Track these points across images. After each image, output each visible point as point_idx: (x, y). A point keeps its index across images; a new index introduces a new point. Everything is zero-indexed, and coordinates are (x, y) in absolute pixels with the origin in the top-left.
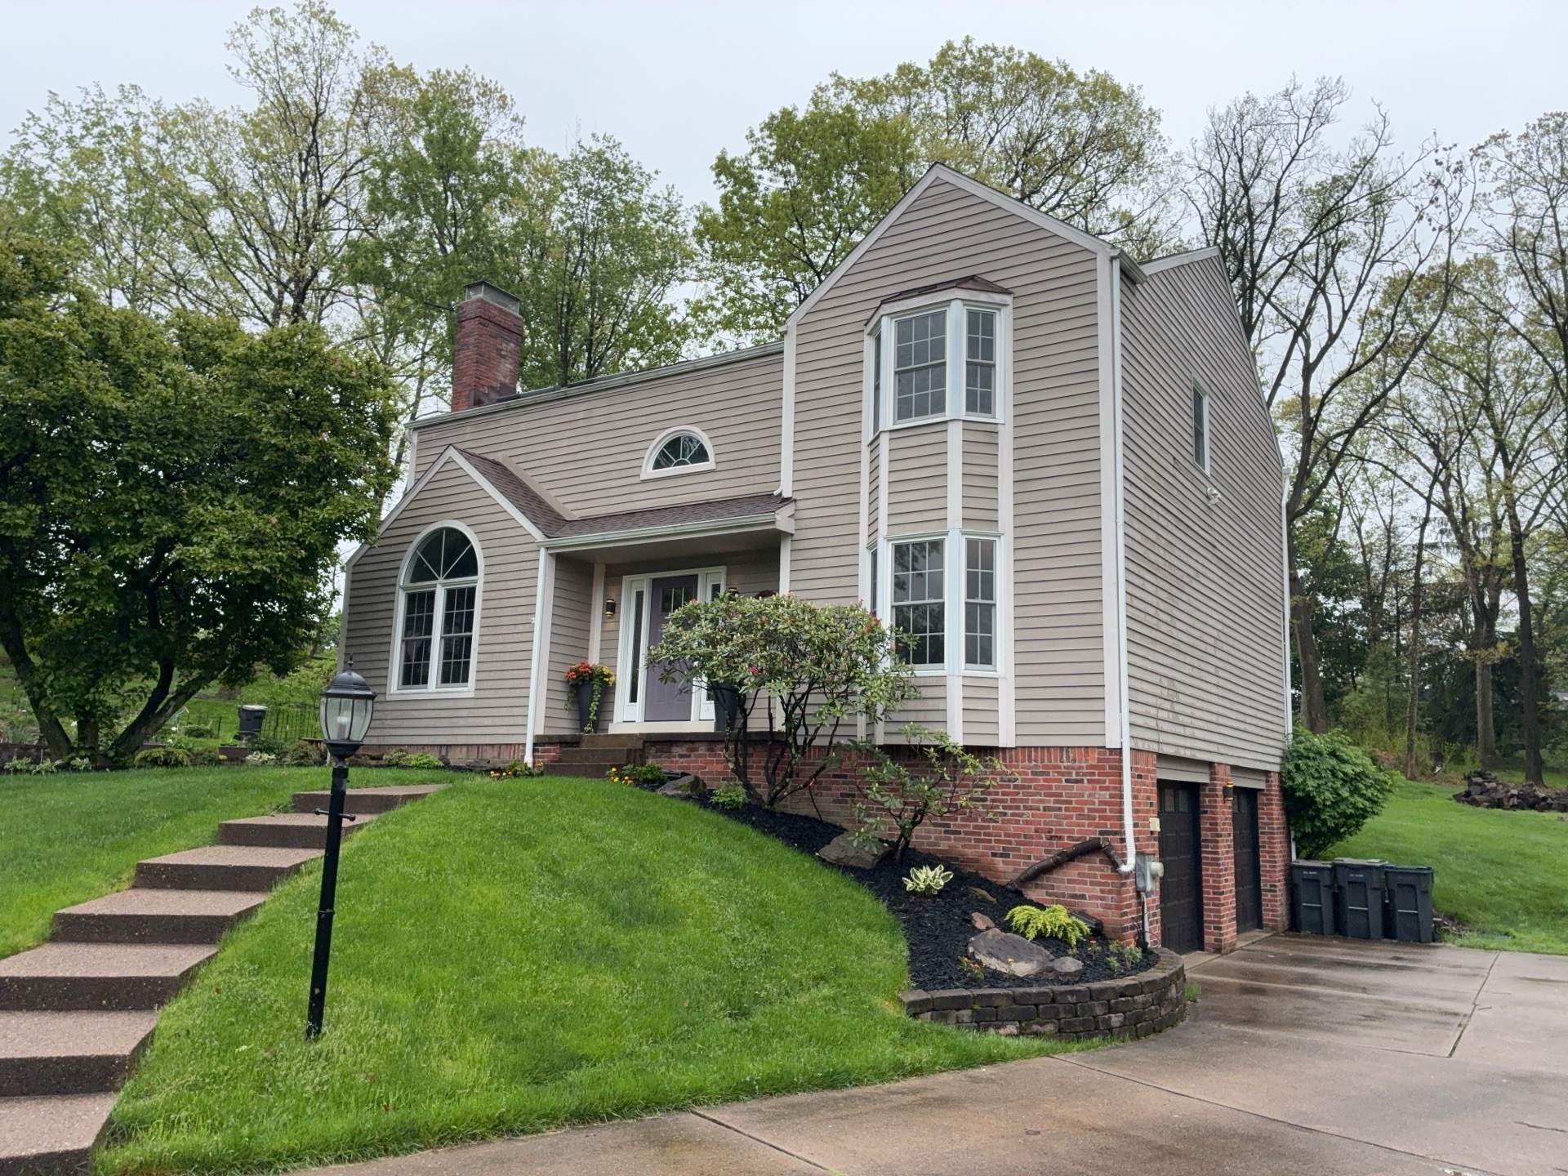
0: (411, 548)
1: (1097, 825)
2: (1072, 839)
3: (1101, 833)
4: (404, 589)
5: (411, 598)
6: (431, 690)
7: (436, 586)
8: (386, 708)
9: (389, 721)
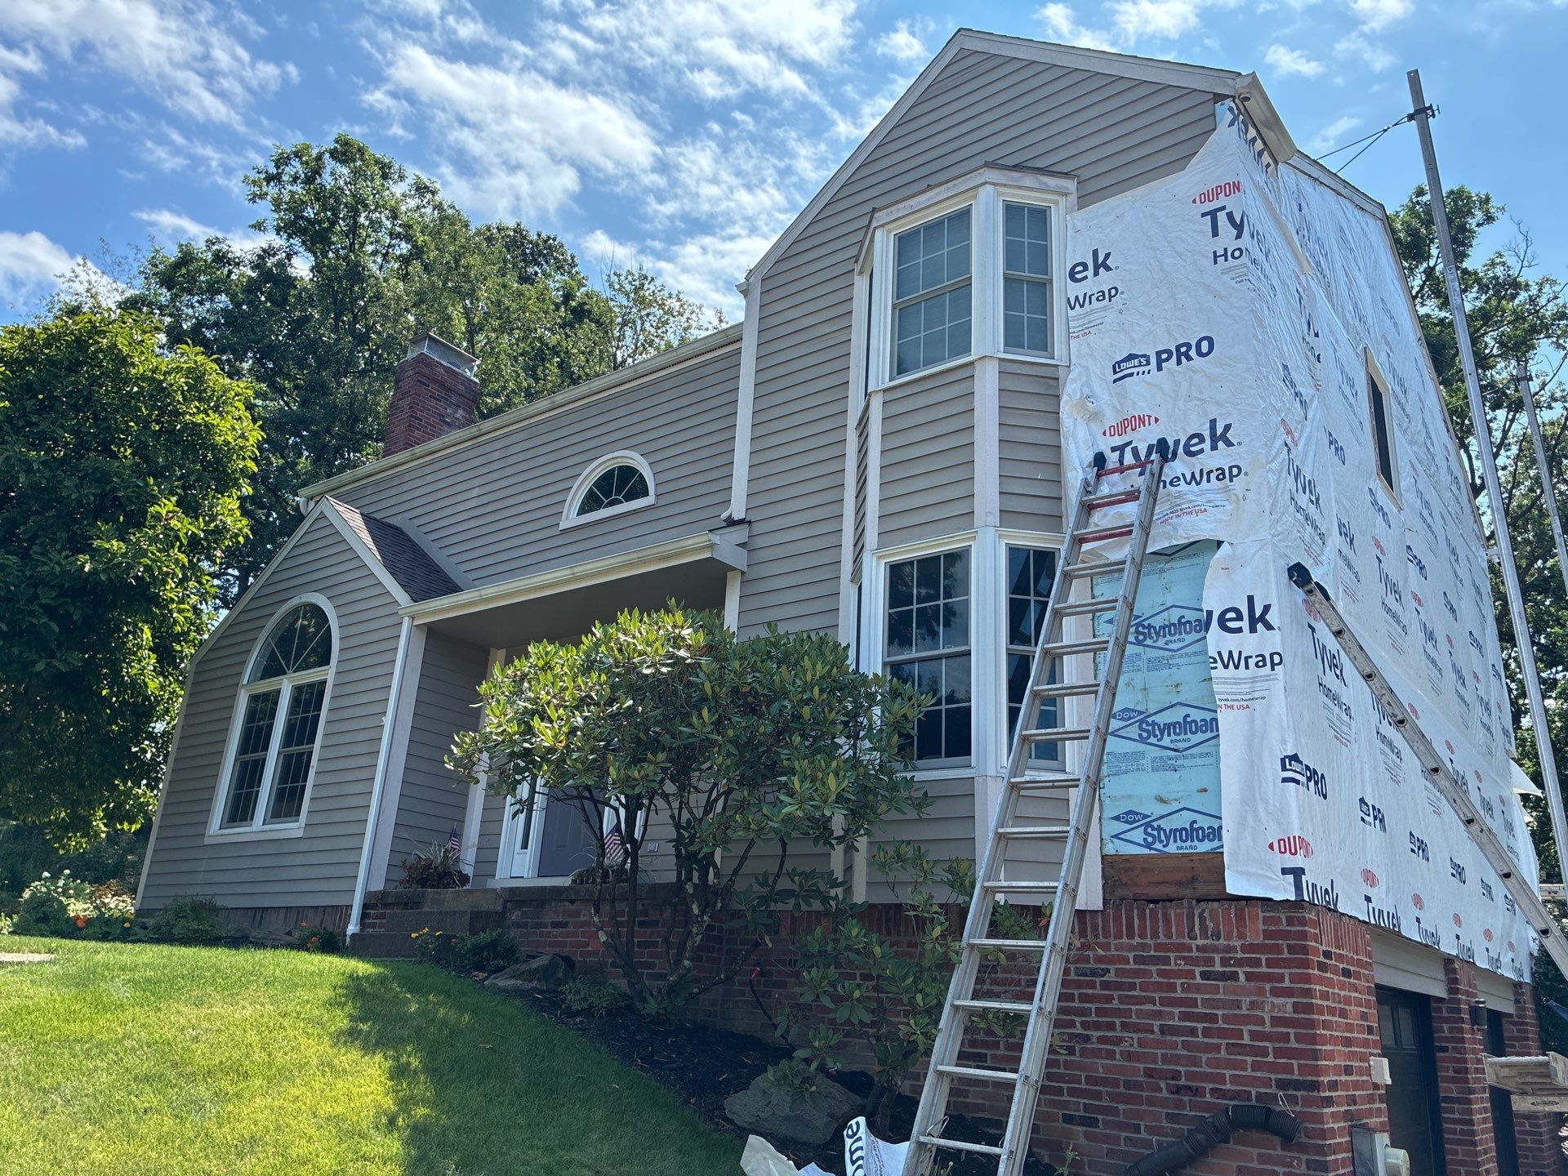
0: (263, 635)
1: (1272, 1068)
2: (1223, 1094)
3: (1282, 1085)
4: (248, 690)
5: (254, 698)
6: (255, 829)
7: (284, 683)
8: (202, 856)
9: (202, 875)
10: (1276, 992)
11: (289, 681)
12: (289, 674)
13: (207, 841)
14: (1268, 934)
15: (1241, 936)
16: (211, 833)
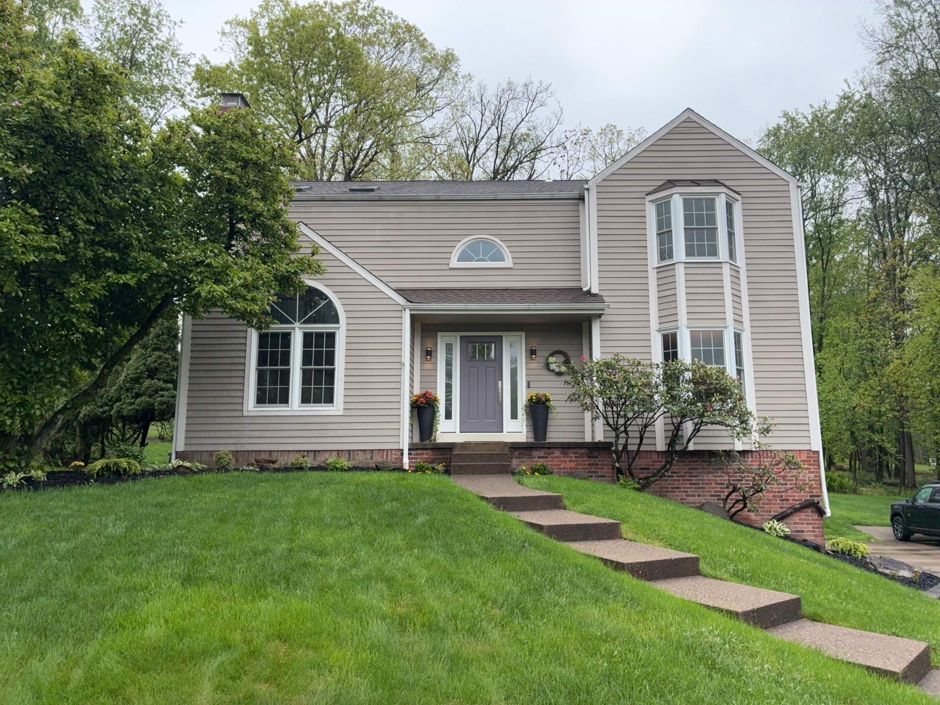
1: (809, 492)
2: (795, 500)
3: (811, 496)
4: (257, 329)
5: (263, 337)
6: (294, 409)
7: (294, 329)
8: (244, 422)
9: (247, 432)
10: (810, 473)
11: (300, 328)
12: (297, 325)
13: (245, 414)
14: (808, 457)
15: (800, 458)
16: (249, 409)
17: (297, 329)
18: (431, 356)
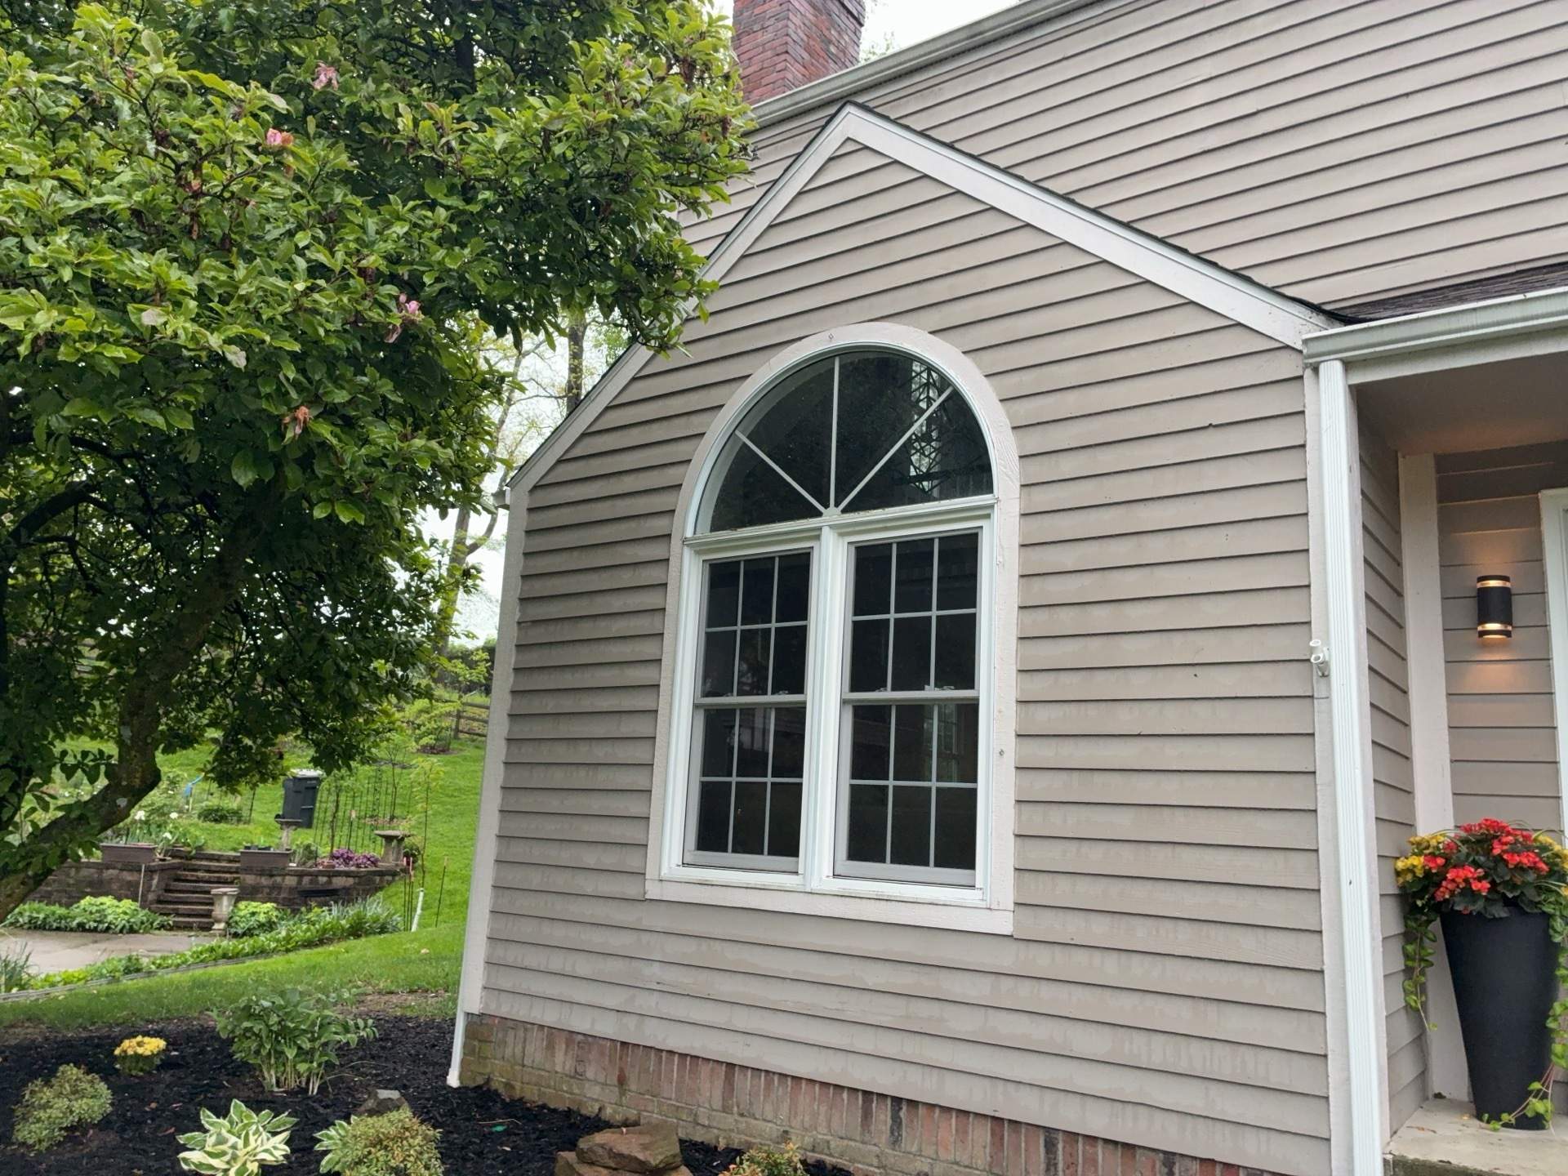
0: (719, 428)
4: (699, 548)
5: (721, 577)
6: (814, 885)
7: (816, 535)
8: (645, 924)
9: (656, 969)
11: (842, 531)
12: (832, 515)
13: (653, 891)
16: (665, 872)
17: (828, 536)
18: (1507, 619)
